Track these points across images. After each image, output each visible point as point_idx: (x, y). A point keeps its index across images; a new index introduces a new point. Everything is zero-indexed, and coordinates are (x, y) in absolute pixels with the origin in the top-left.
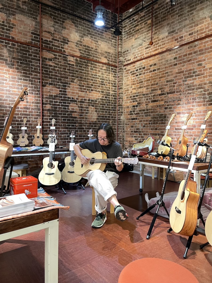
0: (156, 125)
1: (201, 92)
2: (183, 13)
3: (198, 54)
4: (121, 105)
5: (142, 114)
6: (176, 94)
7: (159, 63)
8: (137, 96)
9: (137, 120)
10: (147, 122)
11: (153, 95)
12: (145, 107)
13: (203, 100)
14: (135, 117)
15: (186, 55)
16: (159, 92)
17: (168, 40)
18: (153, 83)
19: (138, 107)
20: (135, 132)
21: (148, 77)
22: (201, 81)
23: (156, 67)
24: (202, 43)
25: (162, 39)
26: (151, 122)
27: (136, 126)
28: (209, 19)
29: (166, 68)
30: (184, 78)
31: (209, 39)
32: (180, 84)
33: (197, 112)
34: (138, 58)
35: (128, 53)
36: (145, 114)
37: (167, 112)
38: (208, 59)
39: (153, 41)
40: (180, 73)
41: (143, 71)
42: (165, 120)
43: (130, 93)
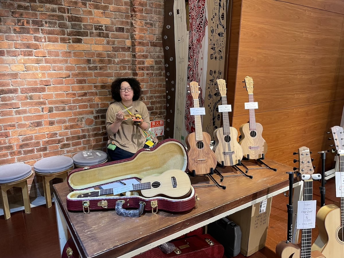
13: (58, 28)
33: (50, 53)
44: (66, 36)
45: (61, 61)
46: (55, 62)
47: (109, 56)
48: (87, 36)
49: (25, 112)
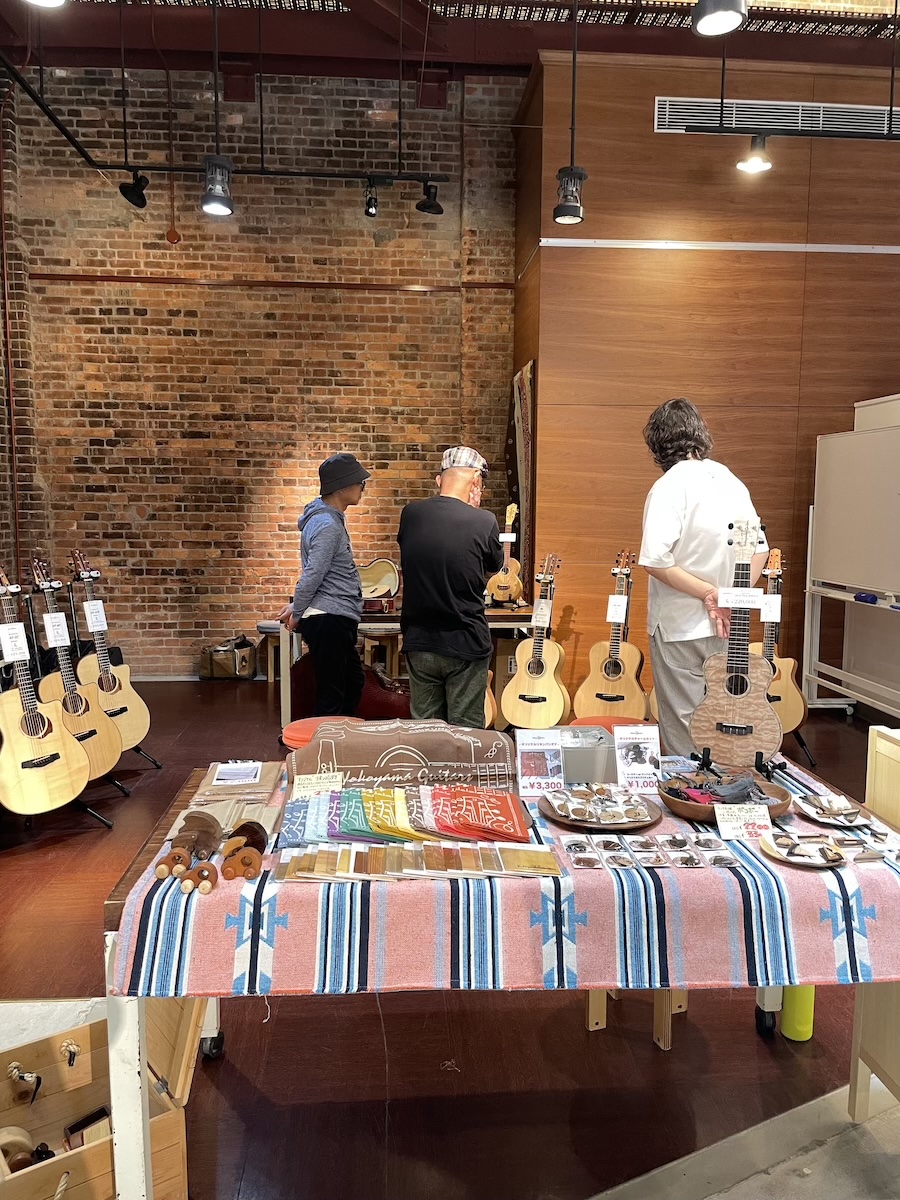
0: (204, 514)
1: (356, 430)
2: (290, 186)
3: (343, 326)
4: (29, 432)
5: (142, 475)
6: (279, 426)
7: (210, 314)
8: (108, 405)
9: (115, 494)
10: (166, 504)
11: (187, 412)
12: (156, 450)
13: (360, 452)
14: (105, 483)
15: (305, 317)
16: (216, 409)
17: (242, 251)
18: (186, 374)
19: (120, 447)
20: (106, 535)
21: (165, 349)
22: (354, 402)
23: (195, 324)
24: (352, 300)
25: (219, 239)
26: (183, 504)
27: (112, 517)
28: (372, 240)
29: (235, 335)
30: (301, 382)
31: (372, 296)
32: (291, 398)
34: (109, 267)
35: (55, 233)
36: (154, 476)
37: (248, 473)
38: (370, 348)
39: (180, 232)
40: (288, 363)
41: (136, 323)
42: (241, 500)
43: (72, 388)
44: (368, 461)
48: (396, 459)
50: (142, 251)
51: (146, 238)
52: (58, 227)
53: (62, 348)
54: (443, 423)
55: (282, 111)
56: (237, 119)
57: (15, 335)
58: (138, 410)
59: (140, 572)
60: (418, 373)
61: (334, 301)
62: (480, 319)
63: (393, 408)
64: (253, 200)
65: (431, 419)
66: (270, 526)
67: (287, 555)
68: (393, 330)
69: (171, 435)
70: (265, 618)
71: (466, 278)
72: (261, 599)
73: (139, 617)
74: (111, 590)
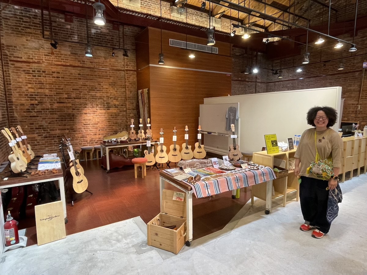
0: (64, 122)
1: (102, 101)
3: (97, 77)
4: (12, 102)
5: (46, 113)
6: (83, 100)
7: (63, 73)
8: (35, 95)
9: (38, 118)
10: (53, 120)
11: (58, 97)
12: (50, 106)
13: (103, 106)
14: (35, 115)
15: (88, 75)
16: (66, 96)
17: (71, 58)
18: (57, 87)
19: (39, 106)
20: (36, 129)
21: (51, 81)
22: (101, 95)
23: (59, 75)
24: (100, 71)
25: (65, 55)
26: (58, 120)
27: (38, 124)
28: (104, 59)
29: (70, 78)
30: (88, 90)
32: (85, 94)
34: (34, 60)
35: (17, 50)
36: (50, 113)
37: (75, 112)
38: (104, 83)
39: (55, 53)
40: (84, 86)
41: (43, 74)
42: (74, 118)
43: (24, 90)
44: (105, 108)
45: (103, 116)
46: (101, 116)
47: (118, 113)
48: (111, 108)
49: (92, 130)
50: (44, 56)
51: (45, 53)
52: (18, 48)
53: (20, 80)
54: (122, 100)
55: (80, 26)
56: (69, 27)
57: (7, 76)
58: (44, 96)
59: (47, 137)
60: (116, 88)
61: (95, 71)
62: (130, 78)
63: (110, 96)
64: (74, 47)
65: (119, 99)
66: (81, 124)
67: (86, 131)
68: (110, 79)
69: (54, 103)
70: (81, 146)
71: (126, 69)
72: (80, 142)
73: (47, 149)
74: (39, 142)
